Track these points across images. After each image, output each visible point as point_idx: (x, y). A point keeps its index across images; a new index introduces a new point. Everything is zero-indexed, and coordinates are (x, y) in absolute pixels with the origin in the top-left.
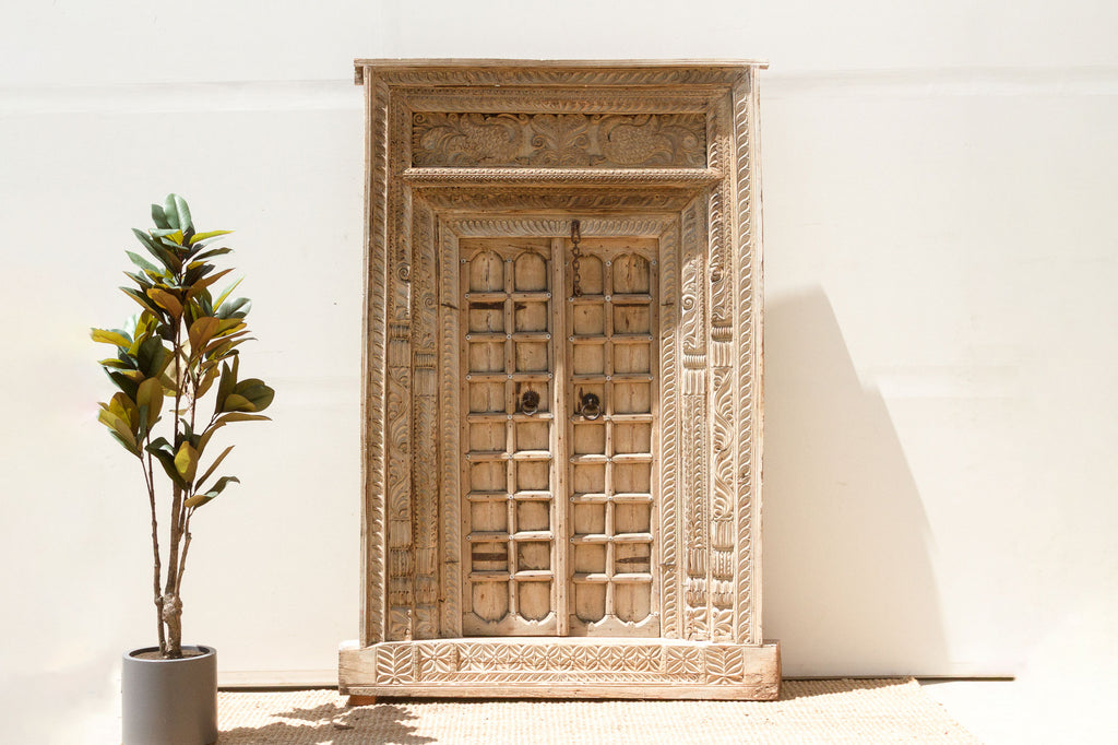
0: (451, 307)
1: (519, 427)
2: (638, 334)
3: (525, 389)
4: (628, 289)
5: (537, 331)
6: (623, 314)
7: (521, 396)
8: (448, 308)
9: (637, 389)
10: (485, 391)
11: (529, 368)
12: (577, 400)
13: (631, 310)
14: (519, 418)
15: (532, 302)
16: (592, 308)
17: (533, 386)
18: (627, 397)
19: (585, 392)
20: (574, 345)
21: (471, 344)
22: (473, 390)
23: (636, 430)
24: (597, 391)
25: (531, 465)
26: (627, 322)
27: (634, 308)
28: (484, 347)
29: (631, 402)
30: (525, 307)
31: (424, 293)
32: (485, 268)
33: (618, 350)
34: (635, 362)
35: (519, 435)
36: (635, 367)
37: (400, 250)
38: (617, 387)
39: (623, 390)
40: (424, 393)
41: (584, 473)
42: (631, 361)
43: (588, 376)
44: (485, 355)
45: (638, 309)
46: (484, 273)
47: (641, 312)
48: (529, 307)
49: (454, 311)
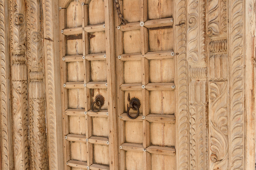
0: (49, 39)
1: (94, 119)
2: (167, 51)
3: (96, 93)
4: (158, 15)
5: (101, 52)
6: (155, 35)
7: (94, 98)
8: (48, 41)
9: (166, 95)
10: (76, 94)
11: (98, 79)
12: (127, 102)
13: (161, 31)
14: (91, 114)
15: (98, 32)
16: (134, 33)
17: (101, 91)
18: (159, 101)
19: (131, 97)
20: (124, 62)
21: (67, 63)
22: (70, 94)
23: (166, 128)
24: (140, 96)
25: (101, 146)
26: (158, 42)
27: (163, 30)
28: (75, 64)
29: (162, 105)
30: (94, 36)
31: (32, 32)
32: (74, 11)
33: (152, 63)
34: (164, 73)
35: (94, 125)
36: (165, 78)
37: (14, 5)
38: (152, 93)
39: (156, 95)
40: (34, 97)
41: (132, 157)
42: (161, 73)
43: (131, 85)
44: (75, 70)
45: (166, 30)
46: (73, 15)
47: (168, 33)
48: (97, 35)
49: (51, 43)
